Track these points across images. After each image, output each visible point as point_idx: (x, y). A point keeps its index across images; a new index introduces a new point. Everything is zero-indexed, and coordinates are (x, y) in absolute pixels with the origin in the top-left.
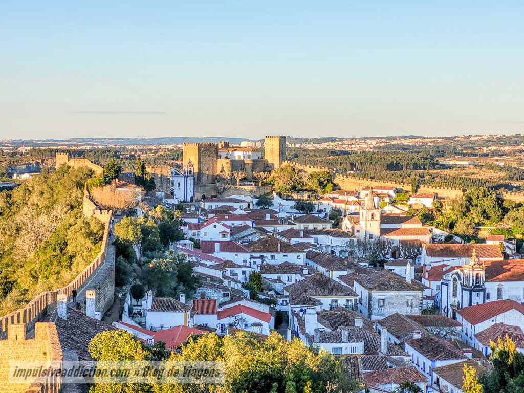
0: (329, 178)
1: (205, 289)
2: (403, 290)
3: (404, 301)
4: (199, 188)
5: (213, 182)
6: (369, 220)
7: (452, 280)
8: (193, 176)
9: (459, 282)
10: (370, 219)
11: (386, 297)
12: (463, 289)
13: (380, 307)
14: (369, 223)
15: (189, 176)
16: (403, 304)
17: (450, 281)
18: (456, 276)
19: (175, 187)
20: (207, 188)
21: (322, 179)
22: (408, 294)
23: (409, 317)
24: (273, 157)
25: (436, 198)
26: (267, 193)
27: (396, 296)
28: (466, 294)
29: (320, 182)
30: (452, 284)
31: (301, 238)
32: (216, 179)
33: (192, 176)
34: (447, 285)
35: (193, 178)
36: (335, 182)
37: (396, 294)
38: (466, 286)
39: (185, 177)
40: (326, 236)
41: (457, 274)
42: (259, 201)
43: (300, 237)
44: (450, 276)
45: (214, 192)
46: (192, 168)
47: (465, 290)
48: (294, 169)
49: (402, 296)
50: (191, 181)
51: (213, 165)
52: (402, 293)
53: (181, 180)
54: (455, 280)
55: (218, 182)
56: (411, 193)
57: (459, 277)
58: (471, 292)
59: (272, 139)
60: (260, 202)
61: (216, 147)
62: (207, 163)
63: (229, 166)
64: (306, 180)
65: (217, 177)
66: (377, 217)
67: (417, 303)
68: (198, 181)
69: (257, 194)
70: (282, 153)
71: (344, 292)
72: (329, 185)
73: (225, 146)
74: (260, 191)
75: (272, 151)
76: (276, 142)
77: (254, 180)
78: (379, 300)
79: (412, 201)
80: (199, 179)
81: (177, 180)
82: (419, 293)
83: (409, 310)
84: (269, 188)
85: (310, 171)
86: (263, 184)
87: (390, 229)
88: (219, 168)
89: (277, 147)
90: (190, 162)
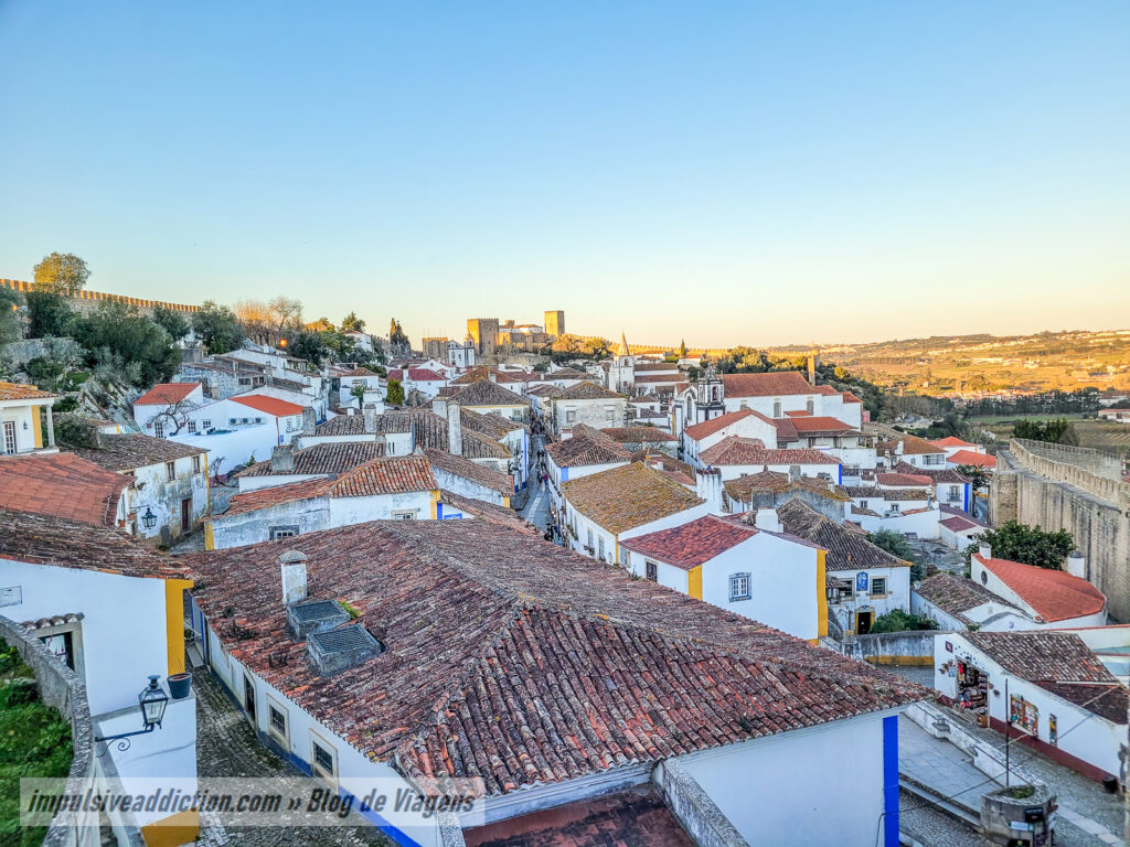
0: (604, 346)
1: (206, 372)
2: (600, 397)
3: (603, 413)
4: (480, 359)
5: (496, 353)
6: (622, 367)
7: (686, 400)
8: (474, 348)
9: (693, 401)
10: (623, 365)
11: (576, 408)
12: (698, 409)
13: (570, 421)
14: (622, 370)
15: (469, 348)
16: (601, 417)
17: (684, 402)
18: (689, 394)
19: (457, 359)
20: (488, 359)
21: (597, 347)
22: (607, 403)
23: (603, 431)
26: (546, 363)
27: (591, 407)
28: (702, 413)
29: (594, 350)
30: (686, 404)
33: (472, 348)
34: (681, 407)
35: (473, 350)
36: (609, 350)
37: (590, 403)
38: (701, 404)
41: (691, 391)
42: (535, 368)
43: (540, 380)
44: (684, 395)
45: (495, 362)
46: (472, 340)
47: (701, 409)
48: (571, 340)
49: (599, 407)
50: (471, 353)
51: (494, 339)
52: (600, 402)
53: (462, 352)
54: (689, 399)
55: (500, 354)
57: (693, 395)
58: (707, 410)
59: (550, 314)
60: (536, 370)
61: (496, 321)
62: (488, 337)
63: (508, 339)
64: (582, 349)
65: (498, 350)
66: (631, 364)
67: (619, 414)
68: (480, 353)
69: (535, 364)
70: (561, 327)
71: (510, 399)
72: (604, 352)
73: (511, 324)
74: (540, 360)
75: (551, 325)
76: (555, 316)
77: (535, 352)
78: (568, 412)
79: (681, 362)
80: (481, 352)
81: (457, 352)
82: (623, 402)
83: (609, 425)
84: (548, 357)
85: (586, 341)
86: (542, 354)
87: (645, 377)
88: (501, 342)
89: (555, 322)
90: (470, 335)
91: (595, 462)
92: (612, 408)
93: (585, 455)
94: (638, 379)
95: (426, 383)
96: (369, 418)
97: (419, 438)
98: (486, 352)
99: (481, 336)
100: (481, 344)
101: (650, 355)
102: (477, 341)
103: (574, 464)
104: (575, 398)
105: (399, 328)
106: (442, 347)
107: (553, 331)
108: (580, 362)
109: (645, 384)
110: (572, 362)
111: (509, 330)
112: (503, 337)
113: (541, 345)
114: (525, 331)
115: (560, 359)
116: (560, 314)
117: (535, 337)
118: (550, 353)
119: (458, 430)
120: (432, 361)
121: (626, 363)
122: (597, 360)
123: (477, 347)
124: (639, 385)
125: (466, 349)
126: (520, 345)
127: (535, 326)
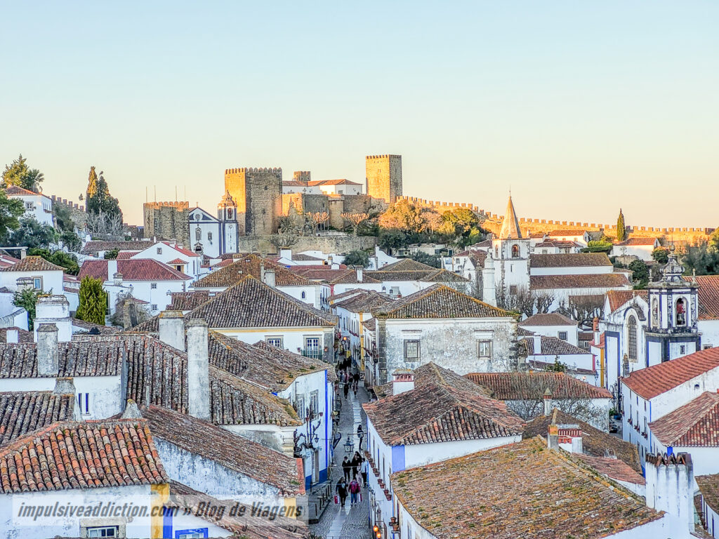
0: (474, 221)
2: (467, 315)
3: (472, 344)
4: (246, 242)
5: (275, 231)
6: (508, 259)
7: (626, 322)
8: (235, 221)
9: (639, 324)
10: (510, 256)
11: (422, 334)
12: (649, 339)
13: (410, 359)
14: (508, 264)
15: (227, 222)
16: (467, 353)
17: (622, 325)
18: (633, 312)
19: (204, 240)
20: (261, 242)
21: (461, 222)
22: (479, 326)
23: (471, 377)
24: (379, 191)
25: (659, 245)
26: (367, 249)
27: (450, 332)
28: (656, 348)
29: (456, 228)
30: (626, 330)
31: (358, 282)
32: (280, 227)
33: (233, 222)
34: (616, 335)
35: (234, 225)
36: (484, 227)
37: (448, 326)
38: (656, 330)
39: (220, 223)
40: (415, 282)
41: (636, 306)
42: (347, 258)
43: (355, 281)
44: (623, 312)
45: (273, 248)
46: (233, 208)
47: (654, 339)
48: (413, 208)
49: (463, 332)
50: (231, 230)
51: (273, 204)
52: (465, 323)
53: (215, 229)
54: (632, 321)
55: (282, 232)
56: (616, 240)
57: (640, 313)
58: (665, 343)
59: (376, 160)
60: (348, 262)
61: (277, 173)
62: (262, 201)
63: (299, 205)
64: (433, 225)
65: (281, 225)
66: (524, 253)
67: (502, 347)
68: (246, 231)
69: (348, 250)
70: (396, 184)
71: (301, 316)
72: (475, 232)
73: (304, 178)
74: (354, 244)
75: (377, 181)
76: (384, 166)
77: (348, 229)
78: (406, 342)
79: (617, 251)
80: (249, 227)
81: (205, 229)
82: (508, 324)
83: (482, 367)
84: (371, 240)
85: (441, 210)
86: (361, 234)
87: (551, 277)
88: (284, 210)
89: (385, 174)
90: (230, 198)
91: (455, 437)
92: (488, 336)
93: (436, 422)
94: (536, 281)
95: (148, 284)
96: (45, 348)
97: (134, 388)
98: (258, 228)
99: (249, 200)
100: (249, 215)
101: (560, 238)
102: (241, 209)
103: (415, 440)
104: (420, 315)
105: (101, 185)
106: (178, 219)
107: (380, 193)
108: (430, 250)
109: (548, 292)
110: (414, 249)
111: (299, 190)
112: (288, 203)
113: (357, 216)
114: (329, 190)
115: (392, 242)
116: (395, 161)
117: (347, 201)
118: (375, 232)
119: (204, 372)
120: (160, 245)
121: (515, 251)
122: (462, 246)
123: (242, 219)
124: (538, 293)
125: (222, 224)
126: (320, 217)
127: (347, 182)
